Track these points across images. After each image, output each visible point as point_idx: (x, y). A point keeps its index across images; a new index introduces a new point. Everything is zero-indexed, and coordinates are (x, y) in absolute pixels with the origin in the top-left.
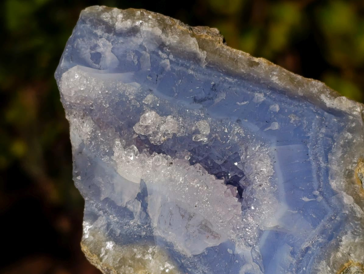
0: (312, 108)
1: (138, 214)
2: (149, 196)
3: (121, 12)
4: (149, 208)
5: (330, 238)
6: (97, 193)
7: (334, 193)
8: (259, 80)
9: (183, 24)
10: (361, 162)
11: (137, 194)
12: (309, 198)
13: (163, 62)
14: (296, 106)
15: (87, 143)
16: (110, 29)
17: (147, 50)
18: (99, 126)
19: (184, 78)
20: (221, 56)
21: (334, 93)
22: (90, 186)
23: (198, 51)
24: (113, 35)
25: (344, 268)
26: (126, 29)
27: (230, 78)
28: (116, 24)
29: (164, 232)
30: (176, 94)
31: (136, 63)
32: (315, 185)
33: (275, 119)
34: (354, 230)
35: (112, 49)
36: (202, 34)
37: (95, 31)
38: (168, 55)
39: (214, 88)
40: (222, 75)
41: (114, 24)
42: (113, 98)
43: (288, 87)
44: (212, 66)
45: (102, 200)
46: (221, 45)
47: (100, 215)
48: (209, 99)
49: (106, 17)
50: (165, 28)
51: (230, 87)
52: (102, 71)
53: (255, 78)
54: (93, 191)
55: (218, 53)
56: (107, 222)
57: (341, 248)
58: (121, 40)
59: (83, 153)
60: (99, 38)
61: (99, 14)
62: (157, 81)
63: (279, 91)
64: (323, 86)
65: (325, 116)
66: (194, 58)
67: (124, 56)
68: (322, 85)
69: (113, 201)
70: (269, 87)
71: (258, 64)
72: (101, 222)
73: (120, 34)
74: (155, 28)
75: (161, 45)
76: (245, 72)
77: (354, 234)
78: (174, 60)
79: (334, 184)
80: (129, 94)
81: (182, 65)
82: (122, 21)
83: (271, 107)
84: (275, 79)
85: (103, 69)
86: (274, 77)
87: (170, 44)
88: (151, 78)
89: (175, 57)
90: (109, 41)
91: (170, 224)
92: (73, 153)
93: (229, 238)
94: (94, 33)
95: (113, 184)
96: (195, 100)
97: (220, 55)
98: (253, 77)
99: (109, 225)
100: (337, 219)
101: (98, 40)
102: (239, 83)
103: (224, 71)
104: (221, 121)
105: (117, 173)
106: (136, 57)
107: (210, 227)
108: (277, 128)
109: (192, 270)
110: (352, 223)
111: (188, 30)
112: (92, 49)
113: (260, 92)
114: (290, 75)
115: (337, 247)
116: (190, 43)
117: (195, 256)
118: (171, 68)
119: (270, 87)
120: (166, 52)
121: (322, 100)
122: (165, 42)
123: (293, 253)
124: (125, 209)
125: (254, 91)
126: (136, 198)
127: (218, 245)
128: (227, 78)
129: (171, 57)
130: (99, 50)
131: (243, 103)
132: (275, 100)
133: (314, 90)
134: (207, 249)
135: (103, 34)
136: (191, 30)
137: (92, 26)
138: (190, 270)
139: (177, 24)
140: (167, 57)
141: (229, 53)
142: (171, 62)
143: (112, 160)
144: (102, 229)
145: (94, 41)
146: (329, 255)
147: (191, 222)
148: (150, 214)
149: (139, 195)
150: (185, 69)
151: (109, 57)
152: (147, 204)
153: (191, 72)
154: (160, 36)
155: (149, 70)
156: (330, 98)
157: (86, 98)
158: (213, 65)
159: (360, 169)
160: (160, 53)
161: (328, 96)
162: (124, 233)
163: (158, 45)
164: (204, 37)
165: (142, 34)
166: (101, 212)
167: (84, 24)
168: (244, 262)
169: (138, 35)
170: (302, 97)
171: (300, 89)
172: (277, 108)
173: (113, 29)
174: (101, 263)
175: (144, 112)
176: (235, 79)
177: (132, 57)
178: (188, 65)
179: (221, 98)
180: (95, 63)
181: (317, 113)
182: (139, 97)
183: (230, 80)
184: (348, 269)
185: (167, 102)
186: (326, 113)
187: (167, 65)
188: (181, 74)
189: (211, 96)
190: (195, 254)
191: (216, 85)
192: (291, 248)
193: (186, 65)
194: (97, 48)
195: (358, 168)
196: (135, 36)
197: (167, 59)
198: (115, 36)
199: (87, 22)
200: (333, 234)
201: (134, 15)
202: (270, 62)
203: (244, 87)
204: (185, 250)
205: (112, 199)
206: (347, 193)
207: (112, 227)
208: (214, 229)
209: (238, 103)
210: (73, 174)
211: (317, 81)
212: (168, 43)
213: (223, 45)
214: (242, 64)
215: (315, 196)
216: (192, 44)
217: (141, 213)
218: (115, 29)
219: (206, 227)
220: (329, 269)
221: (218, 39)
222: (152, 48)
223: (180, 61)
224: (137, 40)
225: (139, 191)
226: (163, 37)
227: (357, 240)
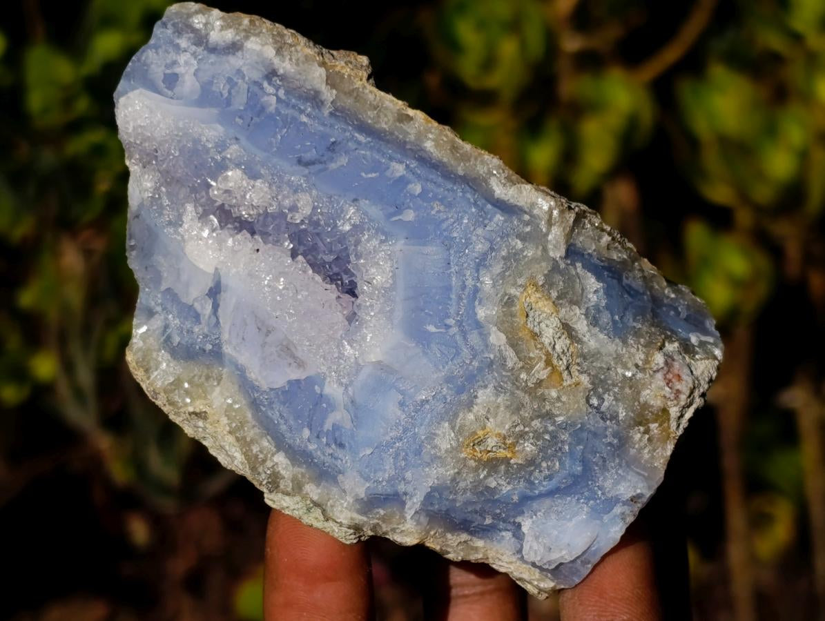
0: (469, 196)
1: (207, 317)
2: (222, 293)
3: (222, 18)
4: (220, 310)
5: (460, 390)
6: (158, 279)
7: (478, 325)
8: (405, 142)
9: (311, 44)
10: (532, 286)
11: (208, 288)
12: (436, 327)
13: (266, 98)
14: (448, 190)
15: (147, 203)
16: (200, 39)
17: (247, 78)
18: (166, 181)
19: (291, 126)
20: (358, 101)
21: (513, 177)
22: (146, 268)
23: (323, 88)
24: (203, 50)
25: (477, 437)
26: (223, 44)
27: (361, 135)
28: (212, 33)
29: (235, 349)
30: (275, 149)
31: (226, 94)
32: (452, 311)
33: (411, 205)
34: (499, 383)
35: (196, 70)
36: (337, 63)
37: (178, 41)
38: (277, 90)
39: (332, 147)
40: (350, 128)
41: (208, 34)
42: (185, 143)
43: (445, 160)
44: (339, 113)
45: (162, 290)
46: (363, 84)
47: (157, 312)
48: (321, 163)
49: (198, 21)
50: (281, 48)
51: (356, 149)
52: (174, 101)
53: (400, 141)
54: (152, 276)
55: (355, 94)
56: (164, 324)
57: (476, 408)
58: (213, 58)
59: (140, 217)
60: (181, 52)
61: (190, 16)
62: (249, 126)
63: (430, 163)
64: (499, 165)
65: (486, 211)
66: (314, 98)
67: (211, 83)
68: (498, 163)
69: (176, 294)
70: (417, 156)
71: (410, 118)
72: (157, 322)
73: (213, 50)
74: (266, 47)
75: (270, 73)
76: (387, 129)
77: (497, 390)
78: (283, 97)
79: (481, 313)
80: (207, 141)
81: (294, 107)
82: (221, 30)
83: (410, 186)
84: (429, 145)
85: (177, 99)
86: (429, 141)
87: (285, 73)
88: (242, 121)
89: (287, 93)
90: (195, 58)
91: (243, 339)
92: (129, 215)
93: (319, 370)
94: (174, 43)
95: (179, 269)
96: (300, 161)
97: (356, 98)
98: (397, 138)
99: (166, 327)
100: (473, 363)
101: (179, 54)
102: (372, 144)
103: (356, 123)
104: (331, 197)
105: (185, 254)
106: (228, 87)
107: (293, 349)
108: (410, 219)
109: (266, 410)
110: (497, 373)
111: (316, 55)
112: (167, 66)
113: (401, 162)
114: (453, 142)
115: (470, 405)
116: (315, 75)
117: (272, 389)
118: (277, 109)
119: (419, 156)
120: (274, 85)
121: (490, 186)
122: (278, 69)
123: (402, 404)
124: (191, 307)
125: (391, 159)
126: (207, 295)
127: (303, 377)
128: (356, 135)
129: (281, 93)
130: (177, 70)
131: (370, 176)
132: (419, 177)
133: (482, 170)
134: (289, 382)
135: (189, 47)
136: (320, 56)
137: (174, 33)
138: (264, 409)
139: (302, 44)
140: (275, 92)
141: (371, 97)
142: (279, 100)
143: (179, 234)
144: (157, 332)
145: (172, 56)
146: (456, 415)
147: (269, 339)
148: (221, 321)
149: (211, 290)
150: (296, 114)
151: (189, 84)
152: (218, 305)
153: (304, 119)
154: (271, 60)
155: (242, 108)
156: (504, 185)
157: (149, 137)
158: (342, 112)
159: (529, 296)
160: (266, 84)
161: (503, 181)
162: (183, 342)
163: (266, 73)
164: (337, 69)
165: (244, 52)
166: (159, 309)
167: (163, 28)
168: (332, 407)
169: (239, 54)
170: (460, 176)
171: (462, 164)
172: (417, 188)
173: (205, 41)
174: (148, 382)
175: (226, 168)
176: (369, 137)
177: (222, 87)
178: (302, 108)
179: (339, 164)
180: (166, 88)
181: (475, 204)
182: (221, 146)
183: (361, 138)
184: (482, 440)
185: (258, 159)
186: (489, 206)
187: (271, 105)
188: (289, 120)
189: (325, 158)
190: (271, 387)
191: (338, 142)
192: (401, 397)
193: (300, 108)
194: (175, 66)
195: (525, 294)
196: (234, 54)
197: (273, 95)
198: (205, 52)
199: (169, 26)
200: (464, 386)
201: (240, 24)
202: (430, 119)
203: (379, 151)
204: (259, 378)
205: (176, 291)
206: (499, 330)
207: (169, 331)
208: (299, 354)
209: (363, 174)
210: (127, 247)
211: (492, 155)
212: (281, 71)
213: (366, 84)
214: (386, 116)
215: (448, 327)
216: (317, 76)
217: (210, 317)
218: (208, 41)
219: (288, 349)
220: (453, 435)
221: (360, 74)
222: (256, 75)
223: (293, 100)
224: (235, 61)
225: (210, 284)
226: (276, 61)
227: (500, 400)
